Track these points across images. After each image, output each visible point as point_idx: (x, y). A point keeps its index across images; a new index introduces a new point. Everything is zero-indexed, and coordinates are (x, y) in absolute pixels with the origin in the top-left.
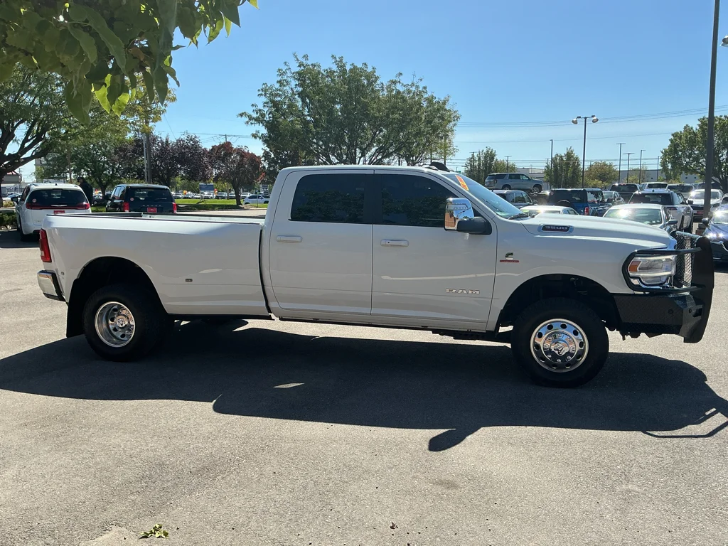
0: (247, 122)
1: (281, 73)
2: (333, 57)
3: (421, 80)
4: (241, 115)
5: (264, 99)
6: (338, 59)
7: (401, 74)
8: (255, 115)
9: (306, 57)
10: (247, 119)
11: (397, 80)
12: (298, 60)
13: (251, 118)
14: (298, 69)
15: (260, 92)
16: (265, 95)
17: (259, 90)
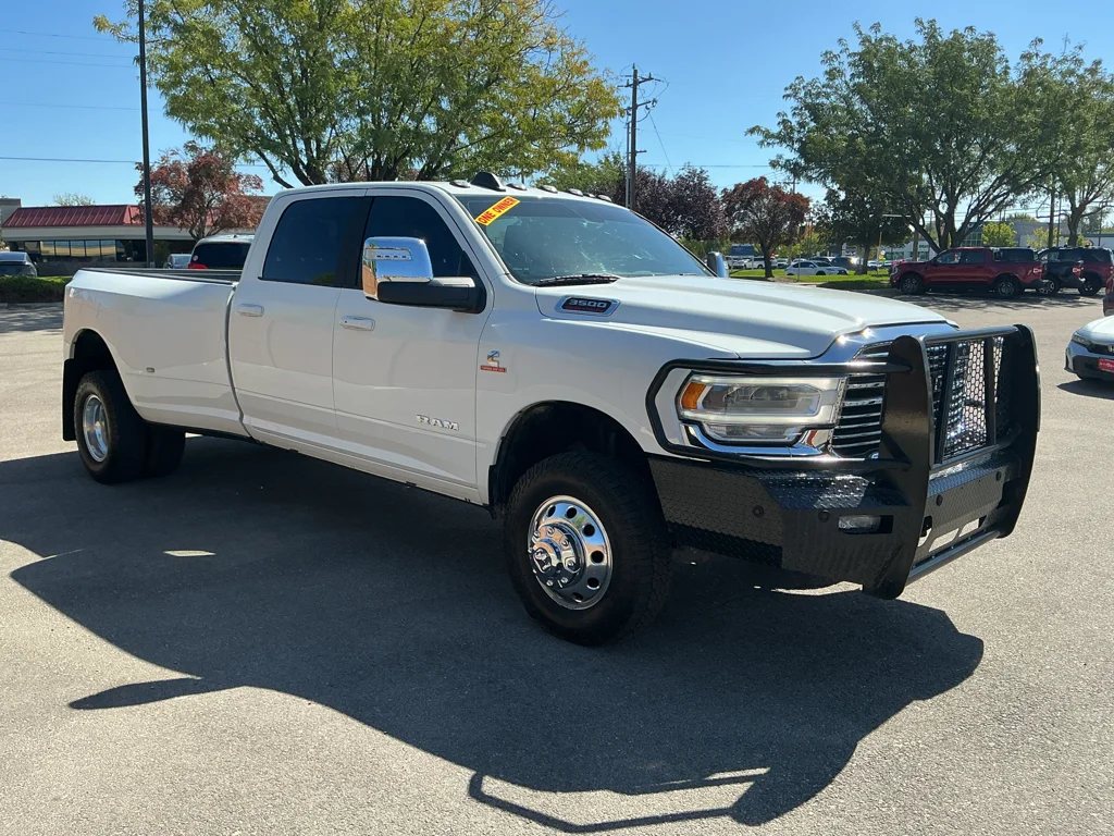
0: (762, 143)
1: (828, 57)
2: (919, 22)
3: (1080, 48)
4: (752, 131)
5: (793, 102)
6: (926, 25)
7: (1040, 40)
8: (775, 129)
9: (876, 27)
10: (761, 138)
11: (1033, 51)
12: (861, 33)
13: (768, 135)
14: (860, 49)
15: (788, 92)
16: (795, 96)
17: (786, 89)
